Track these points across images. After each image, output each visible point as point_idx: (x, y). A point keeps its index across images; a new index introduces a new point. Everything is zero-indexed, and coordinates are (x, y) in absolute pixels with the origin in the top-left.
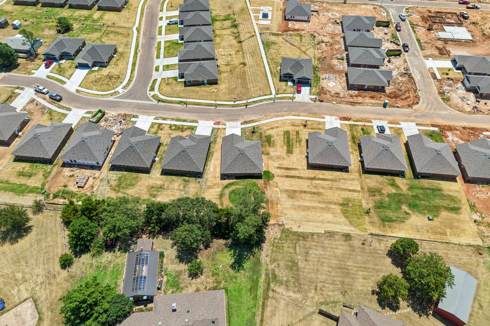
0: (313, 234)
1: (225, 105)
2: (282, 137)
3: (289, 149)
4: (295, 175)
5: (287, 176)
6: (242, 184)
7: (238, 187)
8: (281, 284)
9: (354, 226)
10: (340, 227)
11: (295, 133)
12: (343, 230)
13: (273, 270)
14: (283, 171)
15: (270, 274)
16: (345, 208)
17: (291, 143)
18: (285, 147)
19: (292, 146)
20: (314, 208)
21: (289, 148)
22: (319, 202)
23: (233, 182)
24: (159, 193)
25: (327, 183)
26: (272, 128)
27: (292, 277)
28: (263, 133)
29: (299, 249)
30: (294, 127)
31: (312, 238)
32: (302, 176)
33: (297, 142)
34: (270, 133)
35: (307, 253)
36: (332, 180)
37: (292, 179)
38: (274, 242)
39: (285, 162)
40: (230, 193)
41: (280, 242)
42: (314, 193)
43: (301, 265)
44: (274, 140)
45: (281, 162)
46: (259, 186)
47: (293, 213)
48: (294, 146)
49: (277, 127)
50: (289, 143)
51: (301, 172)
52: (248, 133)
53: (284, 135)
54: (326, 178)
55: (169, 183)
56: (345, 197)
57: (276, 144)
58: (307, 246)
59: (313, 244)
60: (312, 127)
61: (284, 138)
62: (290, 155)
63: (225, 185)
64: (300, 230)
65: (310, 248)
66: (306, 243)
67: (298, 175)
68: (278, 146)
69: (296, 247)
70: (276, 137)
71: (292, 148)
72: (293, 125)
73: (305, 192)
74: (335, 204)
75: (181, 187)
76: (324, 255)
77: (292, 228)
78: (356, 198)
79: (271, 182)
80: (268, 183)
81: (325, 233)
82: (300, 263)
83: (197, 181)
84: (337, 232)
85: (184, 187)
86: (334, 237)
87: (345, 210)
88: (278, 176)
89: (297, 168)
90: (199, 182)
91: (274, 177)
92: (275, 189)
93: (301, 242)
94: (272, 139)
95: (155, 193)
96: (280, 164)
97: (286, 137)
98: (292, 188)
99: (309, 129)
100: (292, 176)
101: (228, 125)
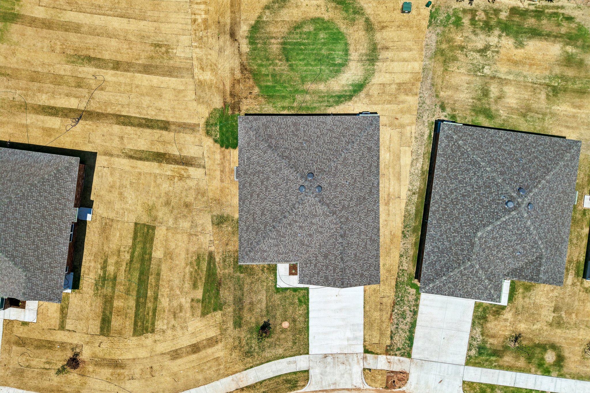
2: (164, 302)
3: (145, 243)
4: (139, 130)
5: (165, 126)
6: (308, 97)
7: (322, 87)
11: (116, 323)
14: (174, 151)
17: (136, 274)
18: (158, 253)
19: (132, 257)
20: (98, 9)
21: (144, 253)
26: (195, 349)
28: (230, 324)
30: (118, 355)
32: (117, 129)
33: (115, 278)
34: (204, 321)
37: (151, 114)
39: (165, 186)
40: (344, 64)
42: (89, 59)
44: (195, 286)
45: (179, 185)
46: (256, 90)
48: (127, 257)
49: (175, 355)
50: (142, 273)
51: (116, 142)
52: (286, 325)
53: (155, 310)
57: (188, 269)
61: (156, 298)
62: (145, 219)
63: (362, 94)
67: (129, 129)
68: (181, 260)
70: (185, 301)
71: (134, 247)
72: (116, 364)
75: (494, 90)
79: (218, 103)
80: (229, 99)
83: (448, 110)
85: (486, 93)
88: (192, 128)
89: (128, 160)
90: (443, 108)
91: (207, 124)
92: (207, 76)
94: (199, 294)
96: (181, 178)
97: (150, 305)
98: (155, 80)
99: (63, 345)
100: (148, 127)
101: (357, 369)
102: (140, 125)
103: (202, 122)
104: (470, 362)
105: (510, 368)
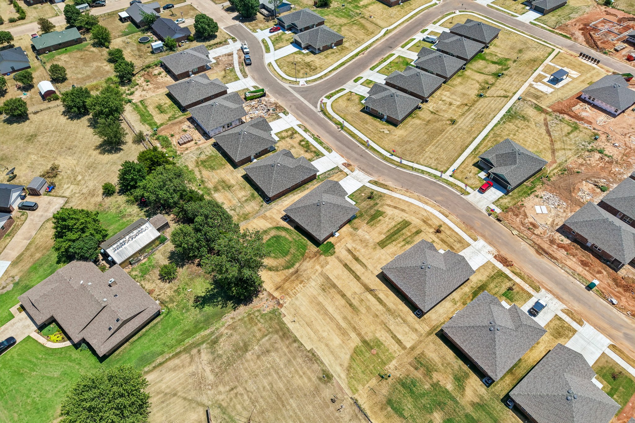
0: (296, 340)
1: (378, 152)
2: (393, 224)
3: (385, 242)
4: (356, 271)
5: (346, 265)
6: (295, 237)
7: (287, 236)
8: (212, 353)
9: (347, 374)
10: (332, 361)
11: (414, 230)
12: (331, 366)
13: (221, 335)
14: (350, 257)
15: (215, 335)
16: (363, 349)
17: (395, 236)
18: (383, 236)
19: (392, 241)
20: (332, 318)
21: (387, 240)
22: (345, 318)
23: (288, 229)
24: (222, 191)
25: (380, 307)
26: (395, 207)
27: (228, 358)
28: (379, 205)
29: (267, 341)
30: (422, 223)
31: (290, 344)
32: (363, 278)
33: (404, 240)
34: (385, 211)
35: (268, 351)
36: (389, 310)
37: (346, 272)
38: (255, 312)
39: (363, 250)
40: (274, 237)
41: (259, 318)
42: (351, 305)
43: (249, 355)
44: (380, 220)
45: (358, 247)
46: (307, 251)
47: (304, 304)
48: (394, 243)
49: (403, 210)
50: (393, 235)
51: (366, 274)
52: (363, 194)
53: (399, 224)
54: (385, 301)
55: (239, 188)
56: (380, 339)
57: (377, 225)
58: (276, 345)
59: (285, 349)
60: (445, 239)
61: (395, 226)
62: (378, 247)
63: (279, 226)
64: (291, 326)
65: (276, 350)
66: (280, 341)
67: (358, 274)
68: (378, 229)
69: (266, 335)
70: (387, 219)
71: (389, 244)
72: (424, 222)
73: (343, 296)
74: (359, 334)
75: (244, 199)
76: (281, 369)
77: (285, 316)
78: (390, 351)
79: (323, 257)
80: (318, 255)
81: (309, 351)
82: (250, 353)
83: (261, 204)
84: (322, 363)
85: (246, 200)
86: (313, 363)
87: (361, 351)
88: (338, 258)
89: (368, 266)
90: (262, 206)
91: (332, 255)
92: (318, 267)
93: (276, 336)
94: (381, 218)
95: (220, 188)
96: (355, 249)
97: (399, 226)
98: (335, 281)
99: (438, 237)
100: (351, 270)
101: (354, 173)
102: (354, 272)
103: (333, 257)
104: (323, 155)
105: (315, 148)
